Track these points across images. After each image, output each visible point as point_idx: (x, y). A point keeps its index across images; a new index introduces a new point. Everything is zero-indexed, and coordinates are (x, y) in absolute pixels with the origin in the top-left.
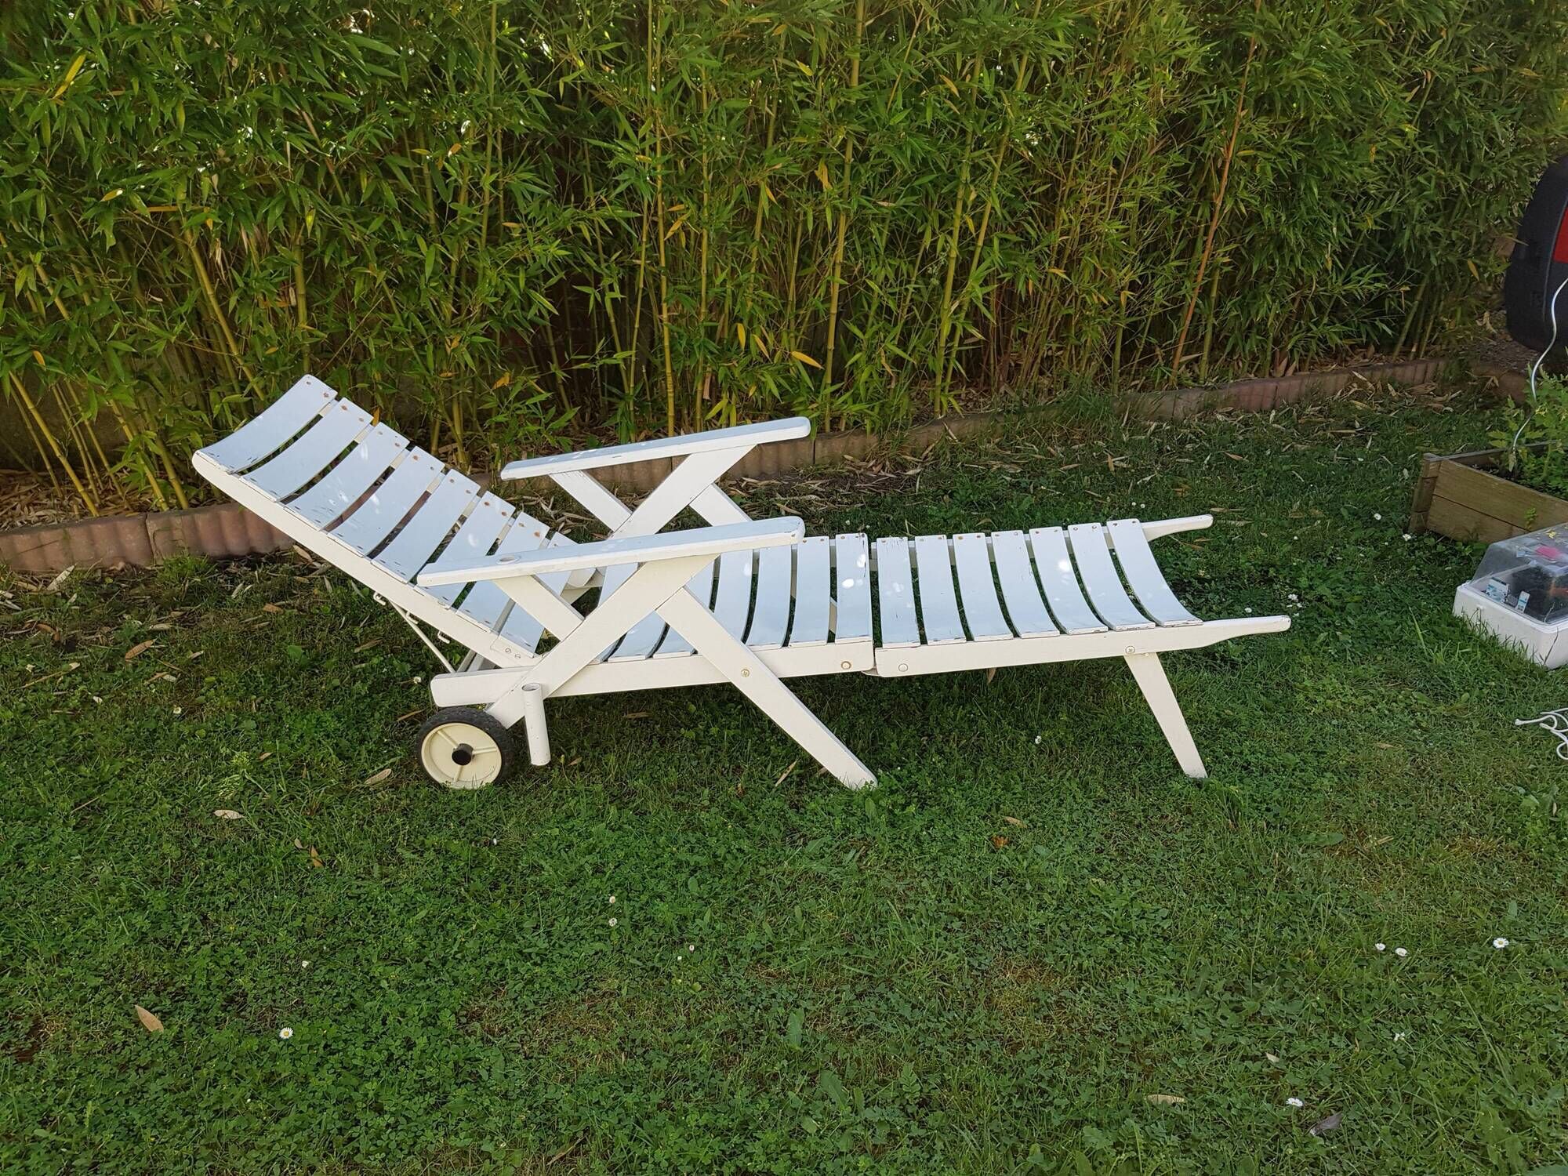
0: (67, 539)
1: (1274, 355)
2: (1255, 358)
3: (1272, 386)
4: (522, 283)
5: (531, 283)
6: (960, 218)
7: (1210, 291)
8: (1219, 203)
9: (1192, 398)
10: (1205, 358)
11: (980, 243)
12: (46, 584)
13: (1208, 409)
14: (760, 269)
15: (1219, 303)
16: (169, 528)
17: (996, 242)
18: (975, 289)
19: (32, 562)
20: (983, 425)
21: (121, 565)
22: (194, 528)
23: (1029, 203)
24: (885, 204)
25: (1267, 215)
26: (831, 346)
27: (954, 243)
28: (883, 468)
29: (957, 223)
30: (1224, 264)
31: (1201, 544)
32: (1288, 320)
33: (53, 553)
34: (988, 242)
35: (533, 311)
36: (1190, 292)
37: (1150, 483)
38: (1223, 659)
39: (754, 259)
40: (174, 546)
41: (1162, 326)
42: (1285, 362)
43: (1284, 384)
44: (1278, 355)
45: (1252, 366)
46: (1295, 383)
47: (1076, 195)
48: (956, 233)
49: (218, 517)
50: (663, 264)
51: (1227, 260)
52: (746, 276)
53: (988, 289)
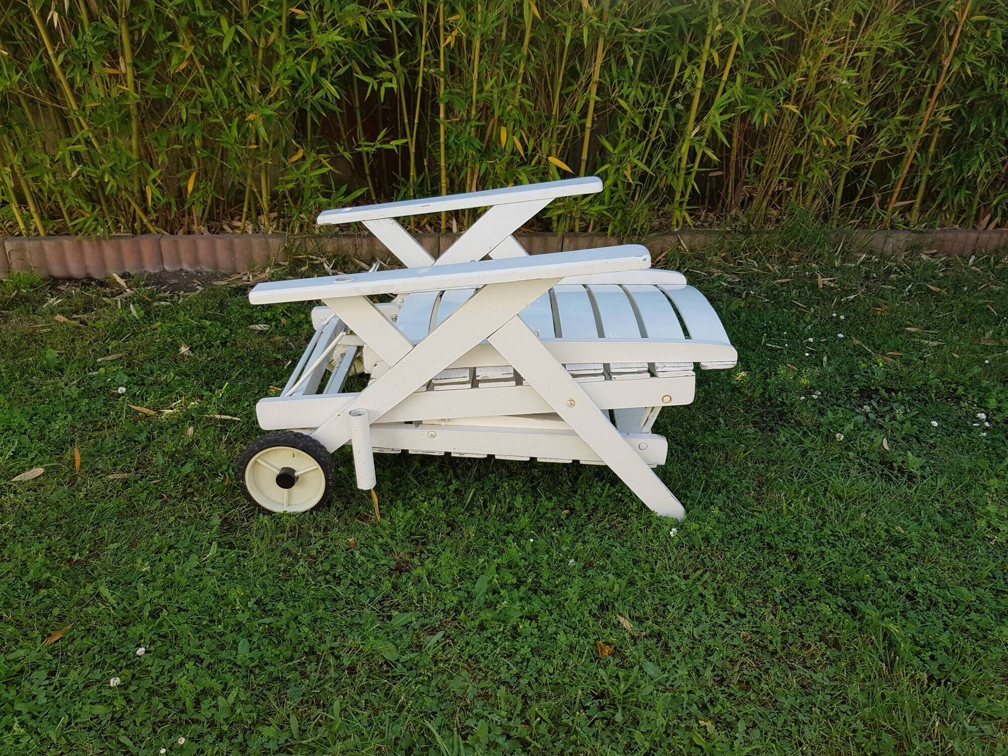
1: (979, 210)
2: (962, 211)
3: (974, 235)
4: (313, 70)
5: (322, 72)
6: (708, 53)
7: (929, 146)
8: (946, 64)
9: (902, 238)
10: (917, 206)
11: (725, 78)
13: (915, 249)
14: (525, 81)
15: (936, 158)
16: (21, 249)
17: (739, 79)
18: (715, 117)
20: (712, 240)
22: (42, 253)
23: (773, 48)
24: (639, 30)
25: (991, 78)
26: (584, 156)
27: (700, 74)
29: (705, 58)
30: (945, 123)
31: (894, 358)
32: (996, 179)
34: (732, 78)
35: (320, 94)
36: (911, 144)
37: (853, 301)
38: (900, 470)
39: (521, 71)
40: (26, 266)
41: (882, 173)
42: (988, 218)
43: (985, 236)
44: (982, 210)
45: (957, 218)
46: (995, 236)
47: (815, 46)
48: (703, 66)
49: (61, 245)
50: (442, 69)
51: (947, 119)
52: (512, 85)
53: (726, 117)
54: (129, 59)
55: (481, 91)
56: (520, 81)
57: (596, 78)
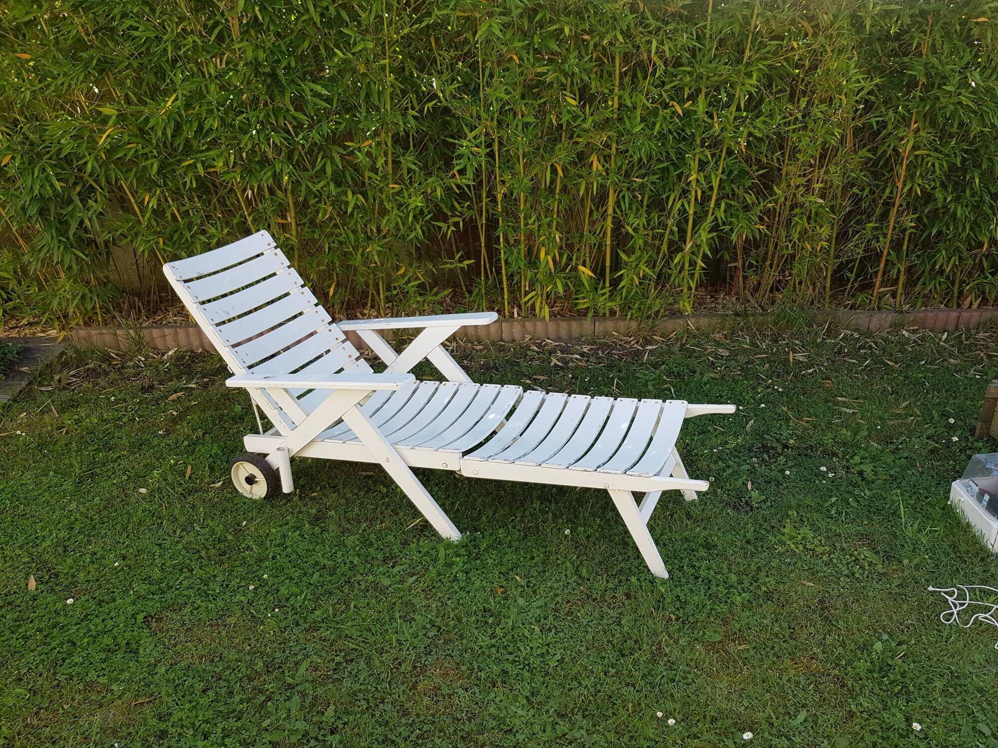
0: (176, 334)
1: (960, 292)
3: (954, 315)
6: (694, 190)
7: (902, 246)
8: (900, 185)
9: (888, 318)
10: (900, 291)
11: (712, 206)
12: (163, 355)
13: (897, 326)
17: (723, 206)
18: (701, 235)
19: (159, 344)
20: (716, 320)
21: (200, 350)
24: (637, 179)
25: (939, 195)
26: (608, 264)
28: (637, 343)
29: (693, 193)
30: (910, 227)
33: (170, 340)
34: (718, 205)
36: (884, 245)
42: (969, 299)
43: (965, 315)
44: (964, 293)
46: (976, 314)
48: (692, 199)
50: (499, 209)
51: (913, 224)
52: (548, 220)
53: (711, 236)
54: (293, 215)
55: (526, 224)
56: (555, 216)
57: (610, 211)
